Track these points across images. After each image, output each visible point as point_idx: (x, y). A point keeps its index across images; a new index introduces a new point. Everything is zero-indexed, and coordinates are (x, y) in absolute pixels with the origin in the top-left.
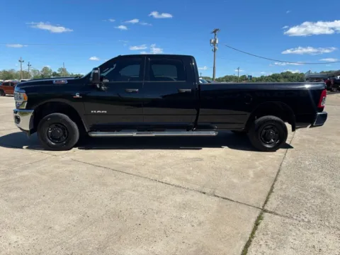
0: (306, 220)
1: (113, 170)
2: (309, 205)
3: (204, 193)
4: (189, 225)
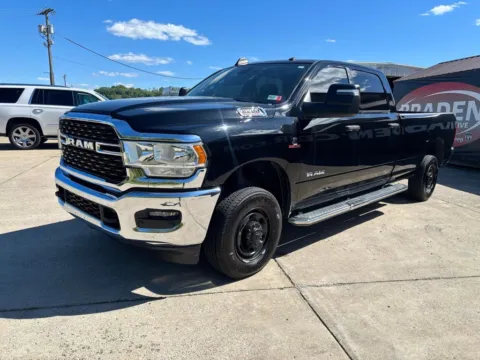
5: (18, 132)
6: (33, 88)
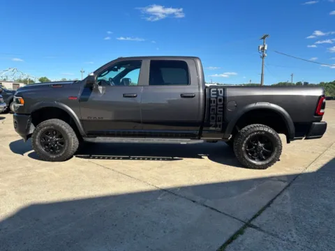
0: (292, 240)
1: (119, 172)
2: (304, 224)
3: (194, 202)
4: (162, 231)
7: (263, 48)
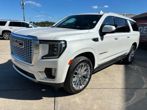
5: (5, 34)
6: (10, 21)
7: (23, 4)
